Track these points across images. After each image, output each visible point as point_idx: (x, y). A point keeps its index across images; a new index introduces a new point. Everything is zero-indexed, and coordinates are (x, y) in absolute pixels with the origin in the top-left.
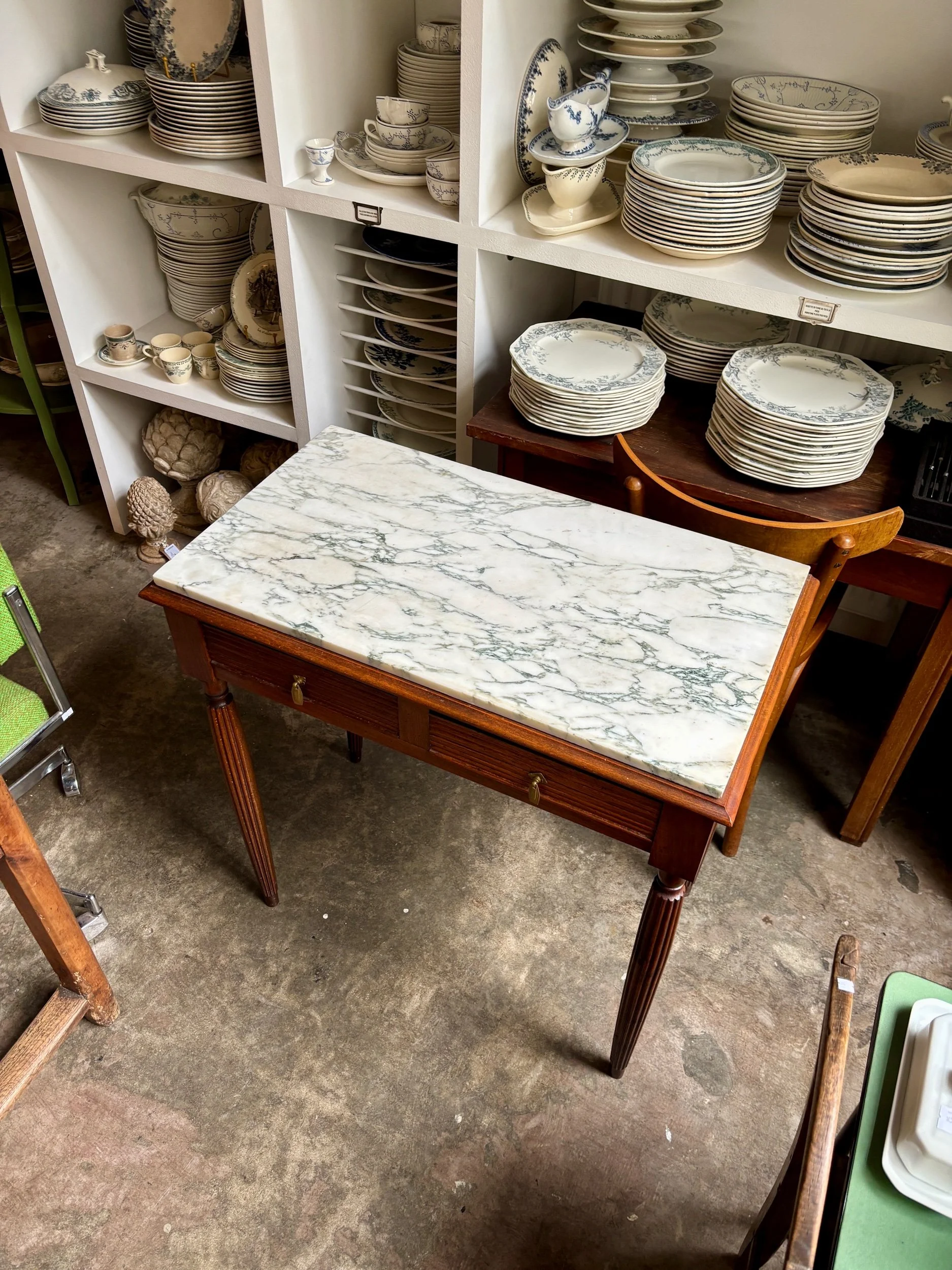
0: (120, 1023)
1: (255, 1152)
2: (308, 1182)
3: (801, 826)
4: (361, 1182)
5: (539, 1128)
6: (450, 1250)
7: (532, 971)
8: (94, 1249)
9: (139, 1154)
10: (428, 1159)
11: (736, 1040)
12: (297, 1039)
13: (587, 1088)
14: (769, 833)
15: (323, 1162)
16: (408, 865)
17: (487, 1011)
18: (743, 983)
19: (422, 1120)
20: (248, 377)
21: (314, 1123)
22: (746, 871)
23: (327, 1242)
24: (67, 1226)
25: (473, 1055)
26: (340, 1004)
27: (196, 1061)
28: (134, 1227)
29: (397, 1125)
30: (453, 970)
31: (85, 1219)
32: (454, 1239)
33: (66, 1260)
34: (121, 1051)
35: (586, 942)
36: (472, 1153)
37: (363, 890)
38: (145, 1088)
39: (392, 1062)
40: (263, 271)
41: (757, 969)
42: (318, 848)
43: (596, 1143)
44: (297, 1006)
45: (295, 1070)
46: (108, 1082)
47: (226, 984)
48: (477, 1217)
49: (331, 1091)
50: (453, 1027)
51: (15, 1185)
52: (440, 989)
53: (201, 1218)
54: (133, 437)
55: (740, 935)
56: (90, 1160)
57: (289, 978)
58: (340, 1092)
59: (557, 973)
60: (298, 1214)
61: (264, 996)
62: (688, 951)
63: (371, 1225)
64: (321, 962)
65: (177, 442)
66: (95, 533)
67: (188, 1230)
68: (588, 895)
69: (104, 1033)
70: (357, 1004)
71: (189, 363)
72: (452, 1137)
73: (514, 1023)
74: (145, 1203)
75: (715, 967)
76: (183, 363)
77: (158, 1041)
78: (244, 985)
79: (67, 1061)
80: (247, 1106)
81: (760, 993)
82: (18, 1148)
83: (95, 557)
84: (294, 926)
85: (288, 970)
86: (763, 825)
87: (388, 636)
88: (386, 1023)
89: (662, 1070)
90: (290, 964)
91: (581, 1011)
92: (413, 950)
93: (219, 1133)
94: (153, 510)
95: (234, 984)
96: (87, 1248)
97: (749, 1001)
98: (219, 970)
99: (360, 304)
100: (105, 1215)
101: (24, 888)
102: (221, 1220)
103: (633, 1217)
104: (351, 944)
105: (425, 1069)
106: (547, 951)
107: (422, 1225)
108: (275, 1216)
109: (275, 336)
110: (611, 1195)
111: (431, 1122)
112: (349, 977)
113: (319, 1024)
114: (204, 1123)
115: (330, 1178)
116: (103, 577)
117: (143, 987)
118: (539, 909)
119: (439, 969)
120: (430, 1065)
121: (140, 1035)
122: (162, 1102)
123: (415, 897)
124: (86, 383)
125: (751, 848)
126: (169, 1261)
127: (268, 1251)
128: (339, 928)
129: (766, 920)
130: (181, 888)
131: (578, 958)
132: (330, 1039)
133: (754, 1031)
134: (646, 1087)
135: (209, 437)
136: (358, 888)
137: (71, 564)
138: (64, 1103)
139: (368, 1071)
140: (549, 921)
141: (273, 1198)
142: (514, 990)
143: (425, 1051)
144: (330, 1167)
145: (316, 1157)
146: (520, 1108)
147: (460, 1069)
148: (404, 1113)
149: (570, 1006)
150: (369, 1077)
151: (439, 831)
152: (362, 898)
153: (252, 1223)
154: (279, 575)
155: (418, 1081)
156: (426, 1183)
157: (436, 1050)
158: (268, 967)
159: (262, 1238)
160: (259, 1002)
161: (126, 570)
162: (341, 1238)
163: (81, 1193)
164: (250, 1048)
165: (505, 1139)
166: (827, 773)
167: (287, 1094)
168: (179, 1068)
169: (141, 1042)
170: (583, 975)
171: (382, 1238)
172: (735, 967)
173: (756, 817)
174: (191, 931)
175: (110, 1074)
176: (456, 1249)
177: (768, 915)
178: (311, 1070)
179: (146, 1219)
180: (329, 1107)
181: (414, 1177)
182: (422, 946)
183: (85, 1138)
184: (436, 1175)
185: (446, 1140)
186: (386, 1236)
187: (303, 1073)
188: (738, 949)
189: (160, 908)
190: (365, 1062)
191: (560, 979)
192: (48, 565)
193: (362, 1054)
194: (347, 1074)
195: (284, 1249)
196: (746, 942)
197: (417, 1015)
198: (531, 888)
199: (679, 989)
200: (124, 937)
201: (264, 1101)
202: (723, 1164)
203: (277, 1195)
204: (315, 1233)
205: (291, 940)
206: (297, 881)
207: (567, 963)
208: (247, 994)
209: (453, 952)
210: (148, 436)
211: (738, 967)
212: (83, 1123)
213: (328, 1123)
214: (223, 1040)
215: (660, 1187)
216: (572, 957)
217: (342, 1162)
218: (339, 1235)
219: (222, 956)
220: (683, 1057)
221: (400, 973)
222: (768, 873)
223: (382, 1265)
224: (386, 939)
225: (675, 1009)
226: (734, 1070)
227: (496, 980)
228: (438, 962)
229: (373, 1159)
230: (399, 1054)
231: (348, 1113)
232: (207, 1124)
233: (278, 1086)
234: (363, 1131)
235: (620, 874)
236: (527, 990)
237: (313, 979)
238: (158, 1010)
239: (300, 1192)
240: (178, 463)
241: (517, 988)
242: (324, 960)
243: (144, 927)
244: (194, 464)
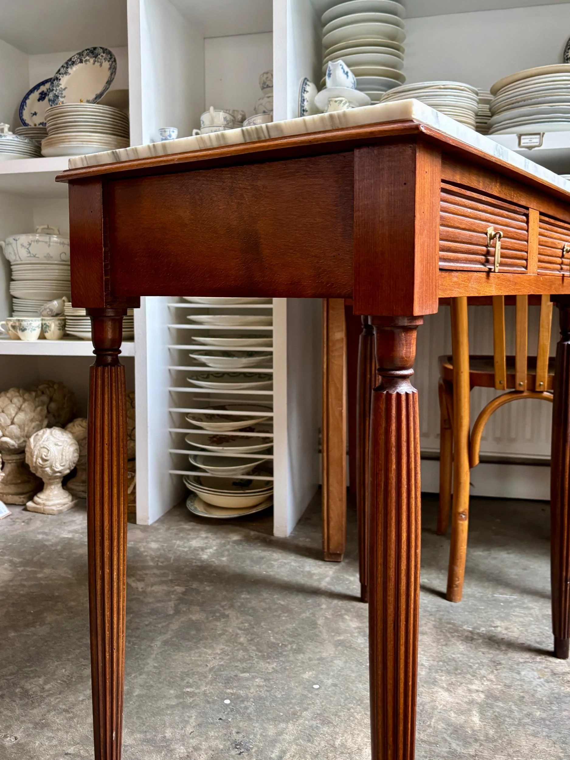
7: (482, 713)
16: (300, 657)
17: (456, 750)
35: (522, 685)
37: (262, 678)
42: (197, 655)
59: (510, 711)
64: (239, 738)
68: (498, 655)
84: (194, 713)
85: (200, 749)
90: (201, 744)
104: (268, 719)
106: (487, 697)
112: (278, 745)
118: (456, 669)
123: (321, 676)
128: (246, 708)
130: (46, 701)
131: (523, 697)
136: (254, 677)
140: (473, 676)
142: (473, 730)
149: (544, 734)
151: (320, 632)
152: (262, 684)
158: (175, 749)
170: (538, 709)
174: (67, 732)
182: (349, 710)
189: (22, 718)
191: (517, 715)
198: (437, 656)
205: (194, 724)
206: (182, 679)
207: (514, 702)
216: (517, 697)
224: (305, 710)
236: (487, 728)
237: (233, 752)
240: (12, 426)
241: (475, 728)
242: (241, 735)
243: (6, 736)
244: (24, 430)
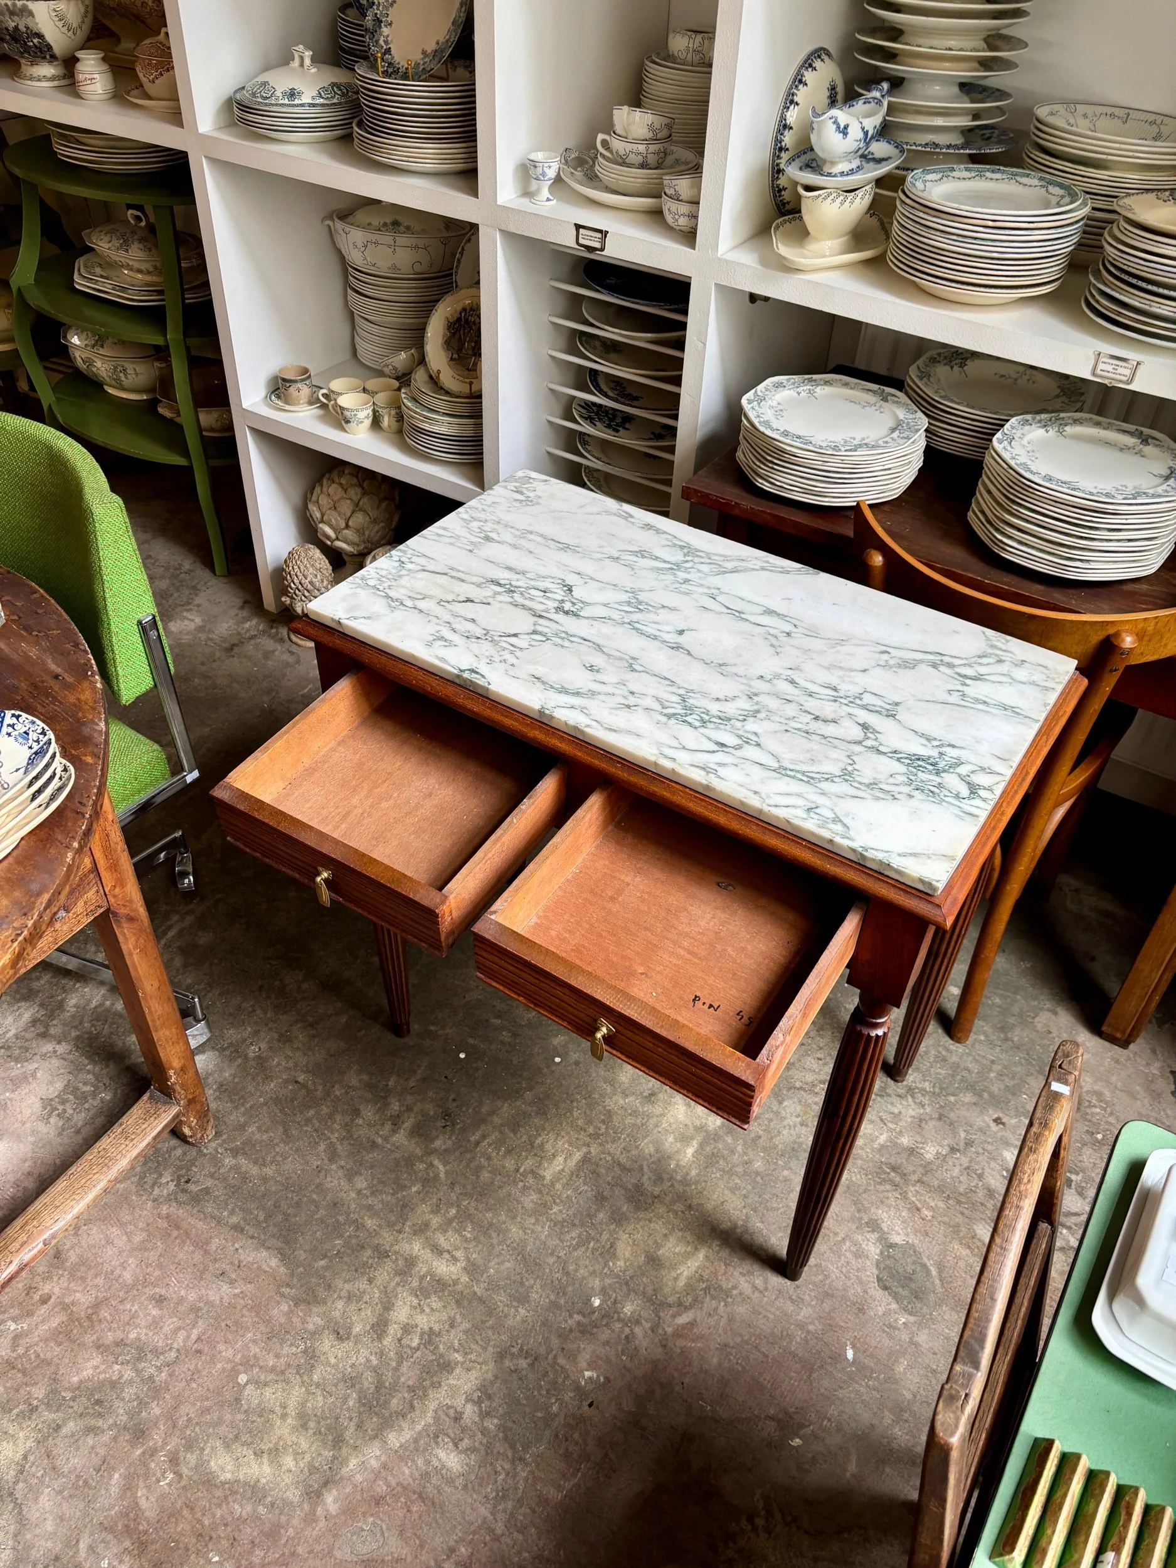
0: (213, 1145)
1: (353, 1307)
2: (411, 1348)
3: (1053, 1017)
4: (473, 1357)
5: (692, 1324)
6: (570, 1449)
7: (701, 1146)
8: (156, 1392)
9: (221, 1292)
10: (555, 1342)
11: (945, 1256)
12: (414, 1189)
13: (755, 1288)
14: (1012, 1020)
15: (431, 1328)
17: (643, 1185)
18: (962, 1190)
19: (552, 1297)
20: (436, 429)
21: (425, 1284)
22: (977, 1061)
23: (424, 1419)
24: (128, 1362)
25: (621, 1232)
26: (468, 1156)
27: (296, 1199)
28: (204, 1373)
29: (522, 1299)
30: (607, 1133)
31: (149, 1356)
32: (576, 1436)
33: (123, 1399)
34: (212, 1176)
35: (771, 1120)
36: (608, 1342)
37: (510, 1031)
38: (234, 1220)
39: (524, 1229)
40: (464, 309)
41: (980, 1177)
42: (462, 978)
43: (759, 1351)
44: (419, 1152)
45: (408, 1223)
46: (193, 1207)
47: (338, 1117)
48: (607, 1415)
49: (448, 1251)
50: (601, 1198)
51: (74, 1309)
52: (589, 1152)
53: (283, 1372)
54: (297, 499)
55: (963, 1135)
56: (163, 1292)
57: (412, 1120)
58: (459, 1254)
59: (733, 1152)
60: (395, 1383)
61: (381, 1136)
62: (896, 1145)
63: (480, 1407)
64: (452, 1105)
65: (346, 507)
66: (242, 608)
67: (266, 1384)
69: (194, 1153)
70: (489, 1158)
71: (370, 411)
72: (585, 1321)
73: (673, 1202)
74: (221, 1347)
75: (927, 1168)
76: (362, 410)
77: (255, 1171)
78: (360, 1121)
79: (150, 1179)
80: (349, 1256)
81: (982, 1204)
82: (83, 1269)
83: (239, 634)
84: (425, 1062)
85: (412, 1110)
86: (1005, 1011)
87: (564, 691)
88: (521, 1184)
89: (849, 1278)
90: (415, 1104)
91: (756, 1199)
92: (562, 1105)
93: (313, 1280)
94: (311, 583)
95: (348, 1119)
96: (148, 1389)
97: (966, 1212)
98: (332, 1101)
99: (573, 350)
100: (173, 1354)
101: (125, 952)
102: (305, 1378)
103: (797, 1442)
104: (489, 1090)
105: (562, 1241)
106: (723, 1125)
107: (539, 1415)
108: (368, 1381)
109: (471, 384)
110: (772, 1412)
111: (562, 1301)
112: (483, 1127)
113: (442, 1176)
114: (299, 1267)
115: (437, 1347)
116: (246, 656)
117: (243, 1109)
119: (591, 1130)
120: (568, 1237)
121: (234, 1162)
122: (252, 1237)
123: (570, 1046)
124: (252, 429)
125: (987, 1036)
126: (240, 1417)
127: (355, 1420)
128: (476, 1070)
129: (998, 1121)
130: (298, 1006)
131: (760, 1137)
132: (452, 1194)
133: (969, 1248)
134: (827, 1295)
135: (384, 505)
136: (504, 1028)
137: (211, 639)
138: (141, 1225)
139: (494, 1235)
141: (368, 1361)
142: (677, 1165)
143: (564, 1220)
144: (439, 1334)
145: (423, 1322)
146: (670, 1300)
147: (604, 1247)
148: (532, 1287)
149: (744, 1192)
150: (495, 1241)
152: (507, 1039)
153: (341, 1385)
154: (447, 617)
155: (552, 1254)
156: (549, 1369)
157: (577, 1222)
158: (390, 1104)
159: (351, 1403)
160: (374, 1142)
161: (274, 651)
162: (443, 1417)
163: (148, 1327)
164: (359, 1192)
165: (650, 1332)
166: (1093, 959)
167: (397, 1248)
168: (275, 1203)
169: (236, 1168)
170: (763, 1158)
171: (491, 1424)
172: (953, 1171)
173: (997, 1000)
174: (305, 1054)
175: (196, 1200)
176: (576, 1448)
177: (1001, 1115)
178: (427, 1225)
179: (219, 1366)
180: (444, 1268)
181: (536, 1359)
182: (572, 1102)
183: (160, 1266)
184: (562, 1361)
185: (579, 1324)
186: (496, 1421)
187: (417, 1228)
188: (958, 1150)
189: (271, 1025)
190: (491, 1224)
191: (735, 1158)
192: (186, 639)
193: (489, 1215)
194: (469, 1235)
195: (375, 1419)
196: (969, 1144)
197: (559, 1179)
199: (881, 1188)
200: (227, 1053)
201: (369, 1252)
202: (915, 1396)
203: (373, 1358)
204: (412, 1407)
205: (419, 1077)
206: (433, 1012)
207: (745, 1142)
208: (363, 1132)
209: (609, 1114)
210: (314, 498)
211: (956, 1171)
212: (160, 1249)
213: (440, 1285)
214: (329, 1179)
215: (833, 1411)
216: (752, 1135)
217: (453, 1332)
218: (440, 1412)
219: (337, 1086)
220: (878, 1267)
221: (544, 1129)
222: (1006, 1067)
223: (487, 1454)
224: (531, 1090)
225: (873, 1210)
226: (939, 1290)
227: (657, 1151)
228: (590, 1122)
229: (490, 1333)
230: (533, 1221)
231: (465, 1279)
232: (301, 1269)
233: (386, 1238)
234: (480, 1300)
235: (821, 1048)
236: (694, 1166)
237: (441, 1123)
238: (257, 1137)
239: (401, 1359)
240: (346, 531)
241: (681, 1163)
242: (455, 1104)
243: (251, 1044)
244: (364, 534)
